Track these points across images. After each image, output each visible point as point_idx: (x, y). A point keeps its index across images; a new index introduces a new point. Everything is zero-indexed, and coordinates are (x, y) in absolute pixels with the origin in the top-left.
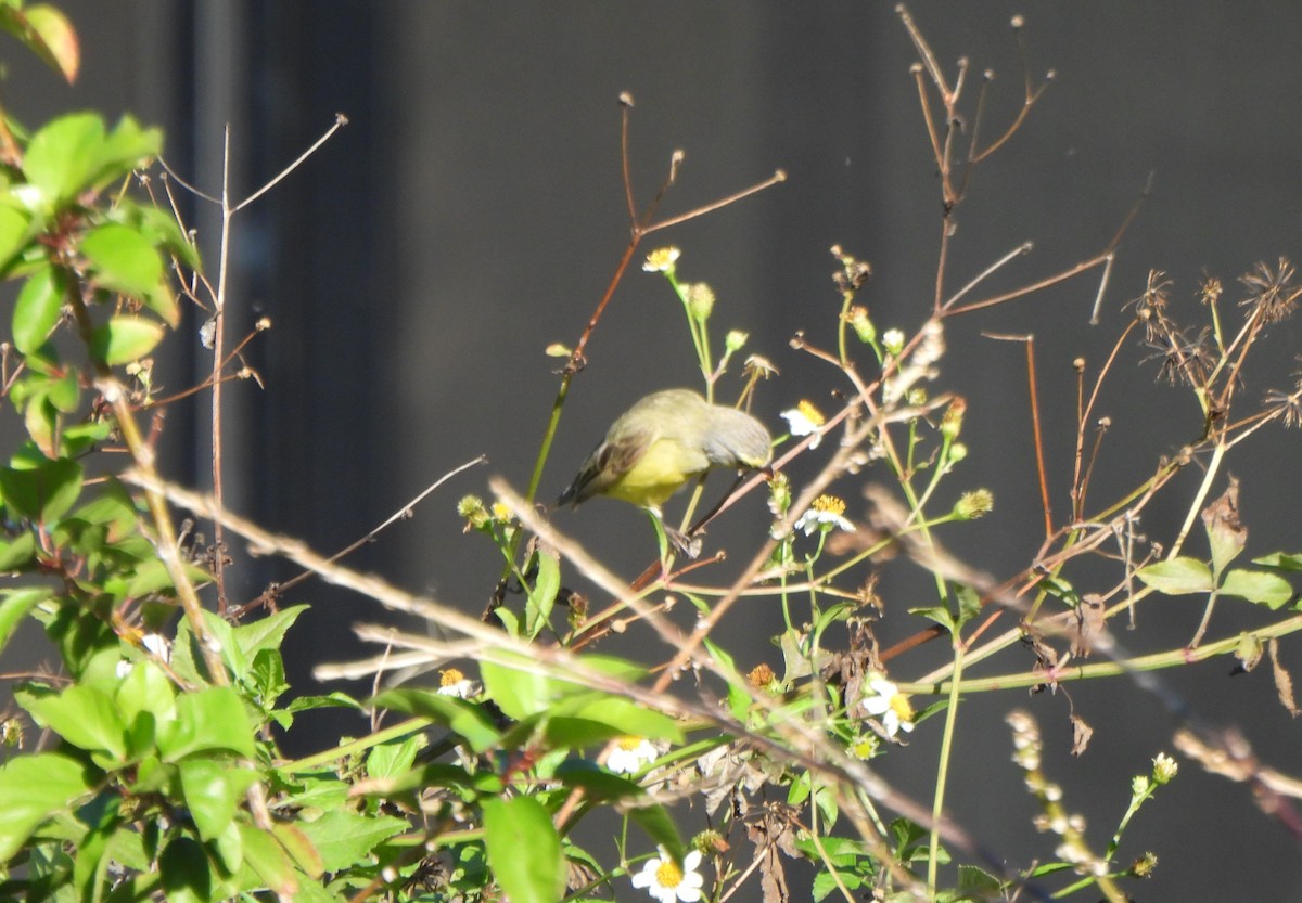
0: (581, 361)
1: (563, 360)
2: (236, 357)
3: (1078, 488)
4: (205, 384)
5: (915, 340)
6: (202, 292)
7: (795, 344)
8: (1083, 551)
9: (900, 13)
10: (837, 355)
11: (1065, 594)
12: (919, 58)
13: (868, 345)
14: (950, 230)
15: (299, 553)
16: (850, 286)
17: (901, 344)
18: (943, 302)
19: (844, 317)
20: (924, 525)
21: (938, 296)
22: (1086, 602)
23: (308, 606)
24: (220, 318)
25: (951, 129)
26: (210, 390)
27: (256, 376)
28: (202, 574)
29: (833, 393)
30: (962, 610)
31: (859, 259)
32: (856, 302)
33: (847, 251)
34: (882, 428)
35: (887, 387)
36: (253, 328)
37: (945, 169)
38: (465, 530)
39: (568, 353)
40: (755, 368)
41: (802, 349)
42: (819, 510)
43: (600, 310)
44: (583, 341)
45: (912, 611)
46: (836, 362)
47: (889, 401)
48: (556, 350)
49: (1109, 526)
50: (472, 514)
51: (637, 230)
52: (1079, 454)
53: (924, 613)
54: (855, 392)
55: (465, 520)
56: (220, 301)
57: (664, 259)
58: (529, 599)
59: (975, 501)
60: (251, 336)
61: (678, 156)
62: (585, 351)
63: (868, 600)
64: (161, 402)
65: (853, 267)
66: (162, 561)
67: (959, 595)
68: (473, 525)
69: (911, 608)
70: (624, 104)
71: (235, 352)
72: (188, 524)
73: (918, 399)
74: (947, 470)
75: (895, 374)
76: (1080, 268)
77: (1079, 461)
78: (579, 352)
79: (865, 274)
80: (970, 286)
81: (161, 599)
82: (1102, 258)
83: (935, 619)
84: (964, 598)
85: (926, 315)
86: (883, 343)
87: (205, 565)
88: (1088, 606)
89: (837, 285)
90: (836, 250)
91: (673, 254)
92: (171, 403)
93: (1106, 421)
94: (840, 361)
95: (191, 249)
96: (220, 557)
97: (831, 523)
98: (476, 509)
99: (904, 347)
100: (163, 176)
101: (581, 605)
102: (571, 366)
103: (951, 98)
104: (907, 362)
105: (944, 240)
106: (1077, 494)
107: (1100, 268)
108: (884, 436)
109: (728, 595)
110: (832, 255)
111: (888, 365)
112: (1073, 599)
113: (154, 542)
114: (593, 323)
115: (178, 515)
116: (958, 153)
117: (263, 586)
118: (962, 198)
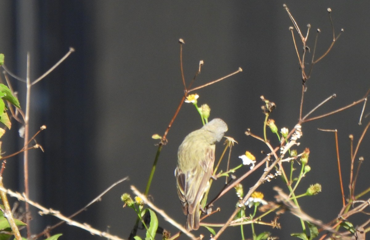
0: (165, 141)
1: (159, 140)
2: (33, 140)
3: (352, 185)
4: (21, 151)
5: (292, 131)
6: (20, 116)
7: (247, 133)
8: (357, 212)
9: (285, 7)
10: (263, 138)
11: (350, 228)
12: (292, 25)
13: (275, 134)
14: (305, 90)
15: (58, 214)
16: (268, 112)
17: (288, 133)
18: (302, 117)
19: (266, 123)
20: (295, 198)
21: (301, 115)
22: (358, 231)
23: (61, 235)
24: (27, 126)
25: (305, 51)
26: (22, 153)
27: (41, 147)
28: (21, 223)
29: (262, 152)
30: (311, 234)
31: (271, 101)
32: (270, 118)
33: (266, 98)
34: (280, 164)
35: (282, 149)
36: (39, 129)
37: (303, 66)
38: (124, 206)
39: (160, 138)
40: (228, 141)
41: (250, 135)
42: (254, 197)
43: (172, 121)
44: (166, 133)
45: (292, 235)
46: (263, 140)
47: (282, 154)
48: (156, 137)
49: (367, 202)
50: (127, 200)
51: (186, 91)
52: (352, 172)
53: (297, 235)
54: (270, 151)
55: (123, 202)
56: (26, 119)
57: (193, 98)
58: (147, 232)
59: (315, 188)
60: (39, 132)
61: (202, 62)
62: (167, 137)
63: (275, 225)
64: (5, 158)
65: (269, 104)
66: (6, 217)
67: (310, 229)
68: (127, 204)
69: (292, 233)
70: (181, 43)
71: (33, 138)
72: (16, 204)
73: (294, 154)
74: (304, 176)
75: (285, 144)
76: (354, 103)
77: (352, 174)
78: (164, 137)
79: (274, 106)
80: (313, 110)
81: (6, 232)
82: (363, 99)
83: (301, 238)
84: (312, 230)
85: (296, 122)
86: (281, 132)
87: (22, 220)
88: (359, 233)
89: (263, 111)
90: (262, 97)
91: (197, 96)
92: (9, 158)
93: (362, 159)
94: (264, 140)
95: (16, 99)
96: (28, 216)
97: (258, 202)
98: (128, 198)
99: (288, 134)
100: (4, 72)
101: (168, 235)
102: (162, 142)
103: (305, 40)
104: (289, 140)
105: (303, 93)
106: (351, 187)
107: (362, 103)
108: (281, 168)
109: (224, 226)
110: (261, 99)
111: (282, 141)
112: (354, 230)
113: (3, 211)
114: (170, 126)
115: (12, 200)
116: (308, 59)
117: (44, 228)
118: (309, 77)
